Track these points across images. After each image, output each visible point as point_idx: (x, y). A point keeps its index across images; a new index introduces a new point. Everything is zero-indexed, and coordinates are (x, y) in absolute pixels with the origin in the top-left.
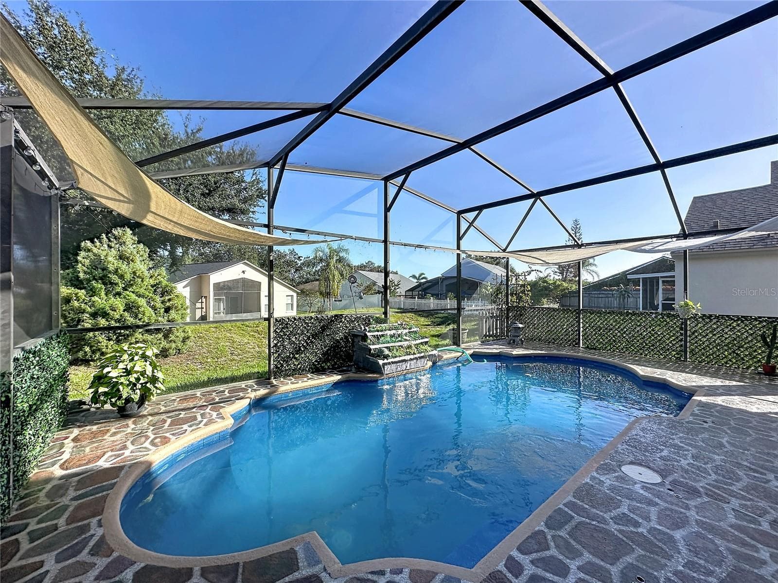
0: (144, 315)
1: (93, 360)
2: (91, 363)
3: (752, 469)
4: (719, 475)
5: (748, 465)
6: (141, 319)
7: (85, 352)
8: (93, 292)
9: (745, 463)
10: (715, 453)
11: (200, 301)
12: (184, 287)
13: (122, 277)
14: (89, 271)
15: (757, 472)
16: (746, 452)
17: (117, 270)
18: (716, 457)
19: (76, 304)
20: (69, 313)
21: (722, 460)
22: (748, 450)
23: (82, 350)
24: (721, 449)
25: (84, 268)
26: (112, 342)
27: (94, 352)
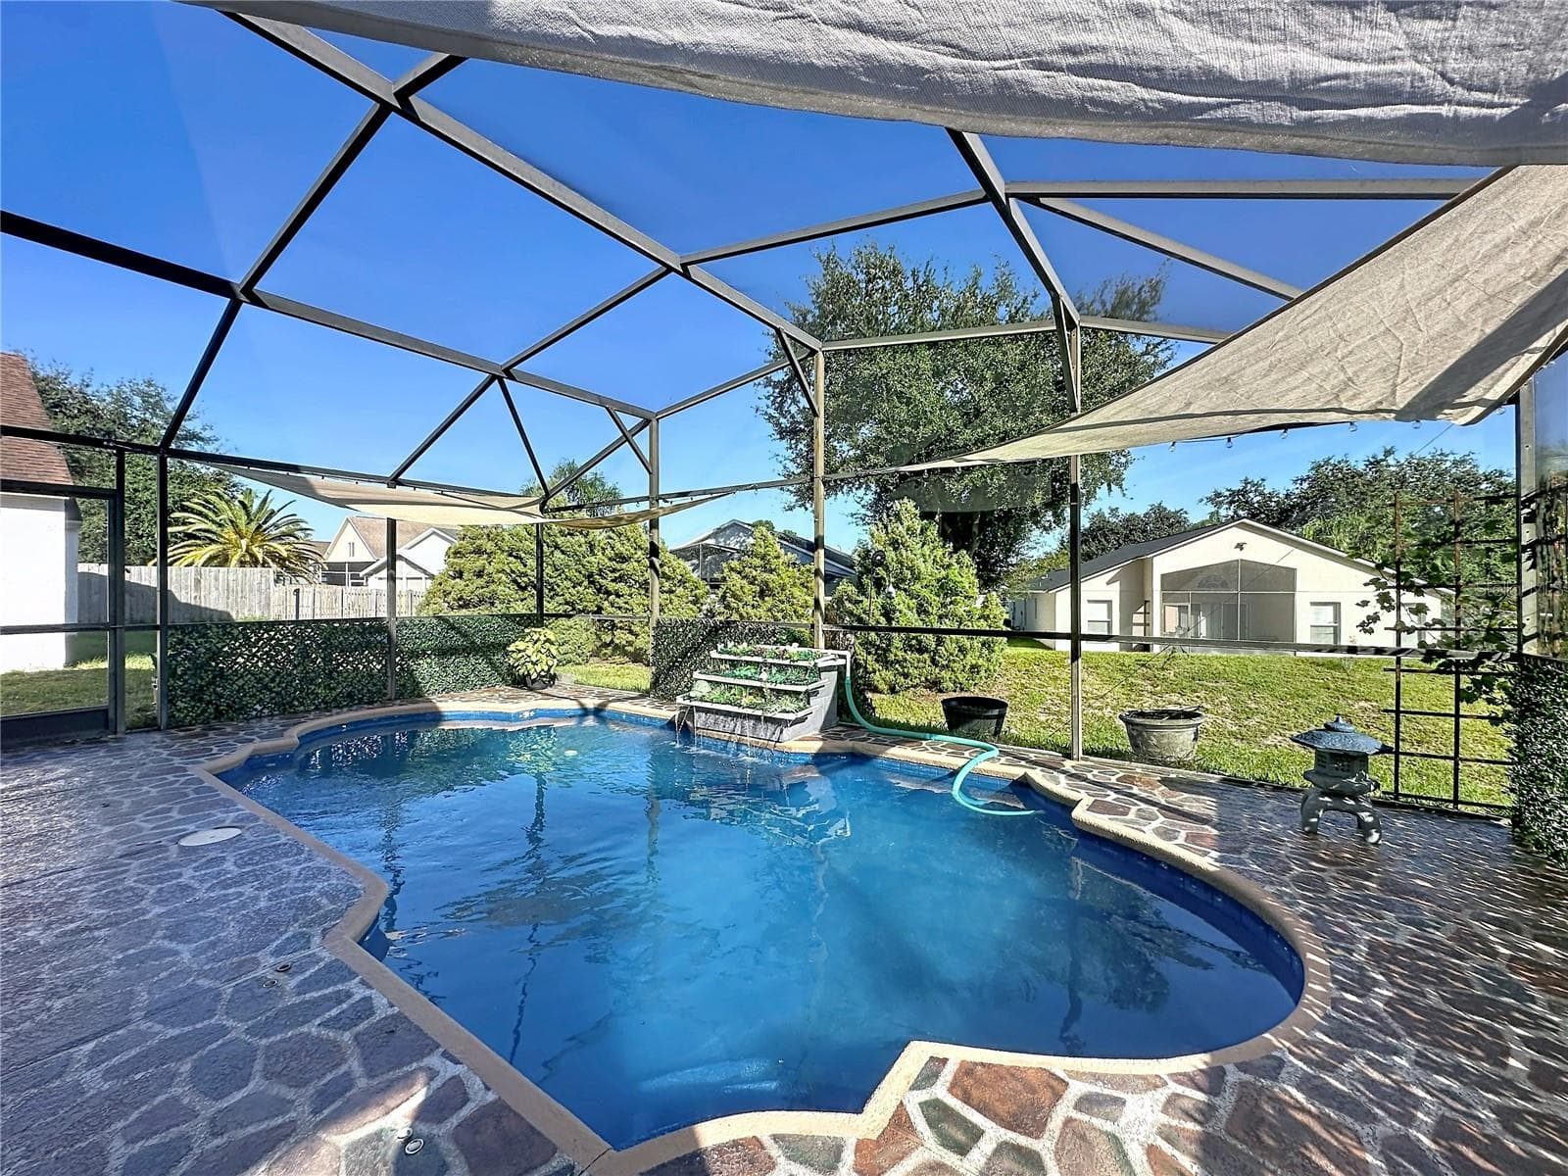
3: (84, 931)
4: (125, 890)
5: (96, 934)
9: (102, 933)
10: (167, 914)
11: (1142, 610)
12: (1108, 583)
15: (73, 932)
16: (120, 956)
18: (158, 910)
21: (145, 912)
22: (119, 964)
24: (167, 929)
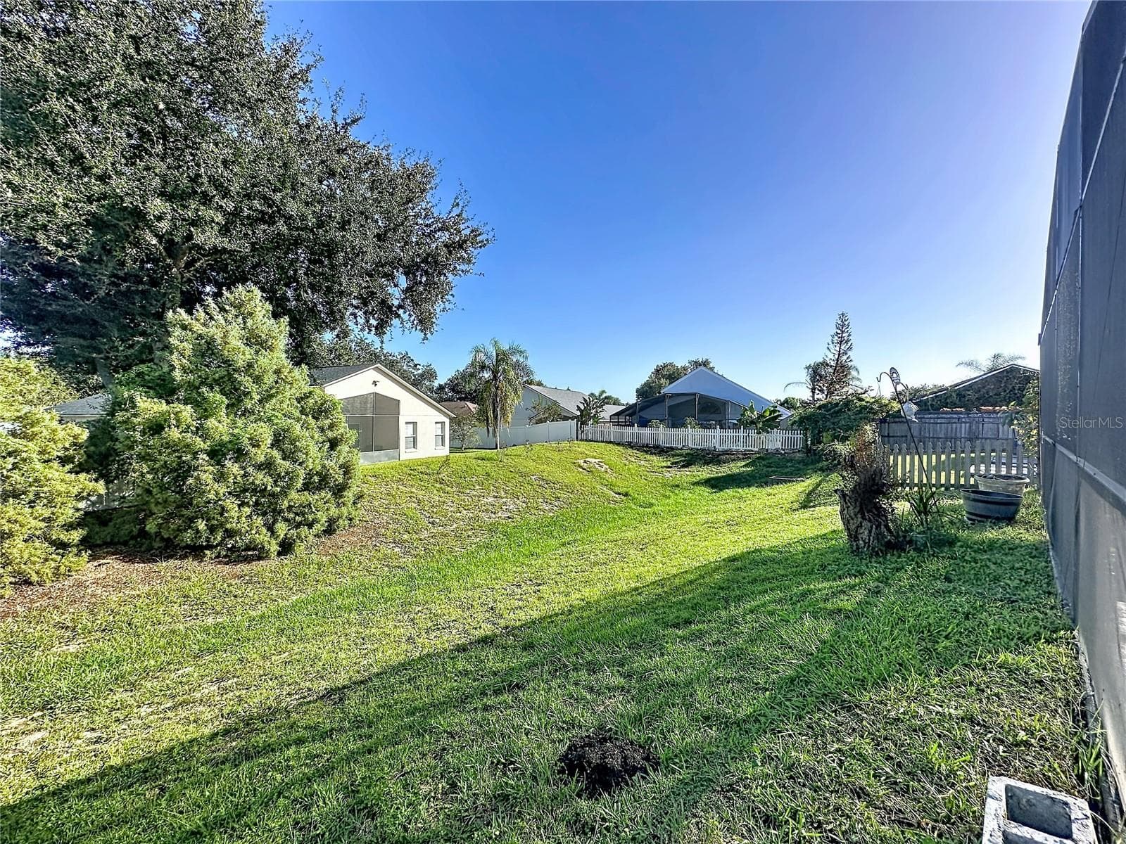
0: (307, 454)
1: (210, 547)
2: (207, 552)
6: (303, 462)
7: (198, 531)
8: (204, 409)
13: (258, 380)
14: (192, 367)
17: (250, 365)
19: (175, 434)
20: (160, 454)
23: (190, 527)
25: (184, 361)
26: (247, 510)
27: (212, 529)
